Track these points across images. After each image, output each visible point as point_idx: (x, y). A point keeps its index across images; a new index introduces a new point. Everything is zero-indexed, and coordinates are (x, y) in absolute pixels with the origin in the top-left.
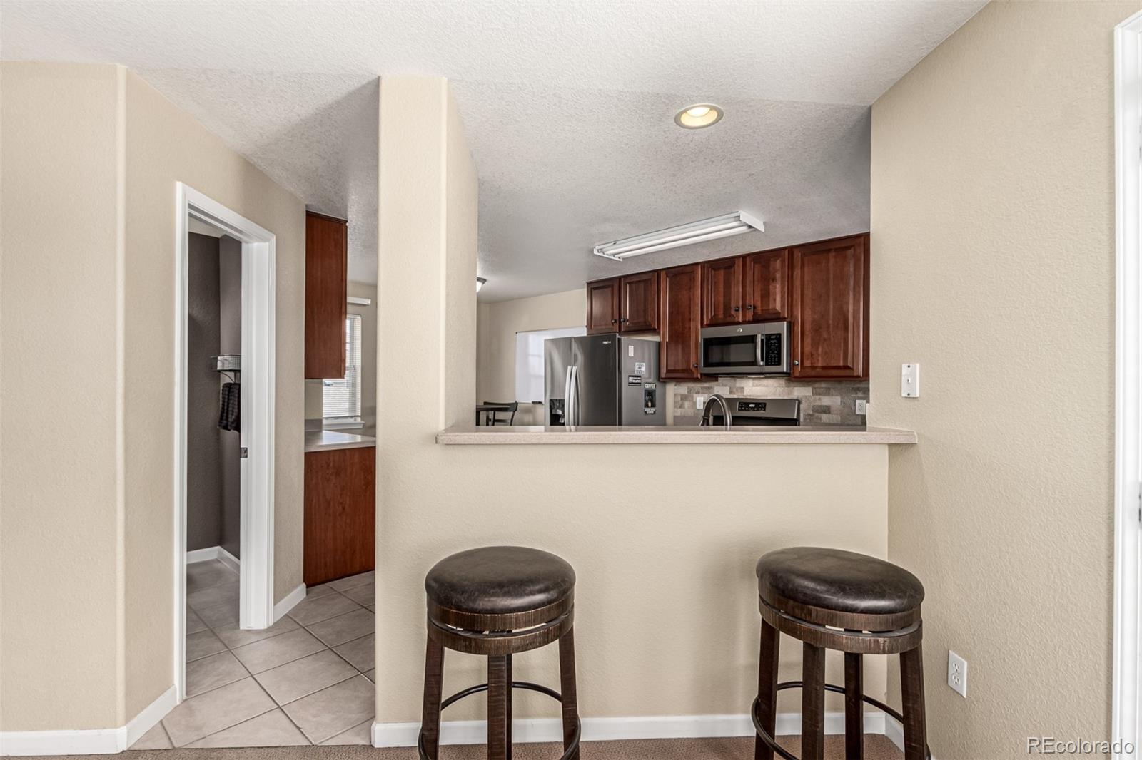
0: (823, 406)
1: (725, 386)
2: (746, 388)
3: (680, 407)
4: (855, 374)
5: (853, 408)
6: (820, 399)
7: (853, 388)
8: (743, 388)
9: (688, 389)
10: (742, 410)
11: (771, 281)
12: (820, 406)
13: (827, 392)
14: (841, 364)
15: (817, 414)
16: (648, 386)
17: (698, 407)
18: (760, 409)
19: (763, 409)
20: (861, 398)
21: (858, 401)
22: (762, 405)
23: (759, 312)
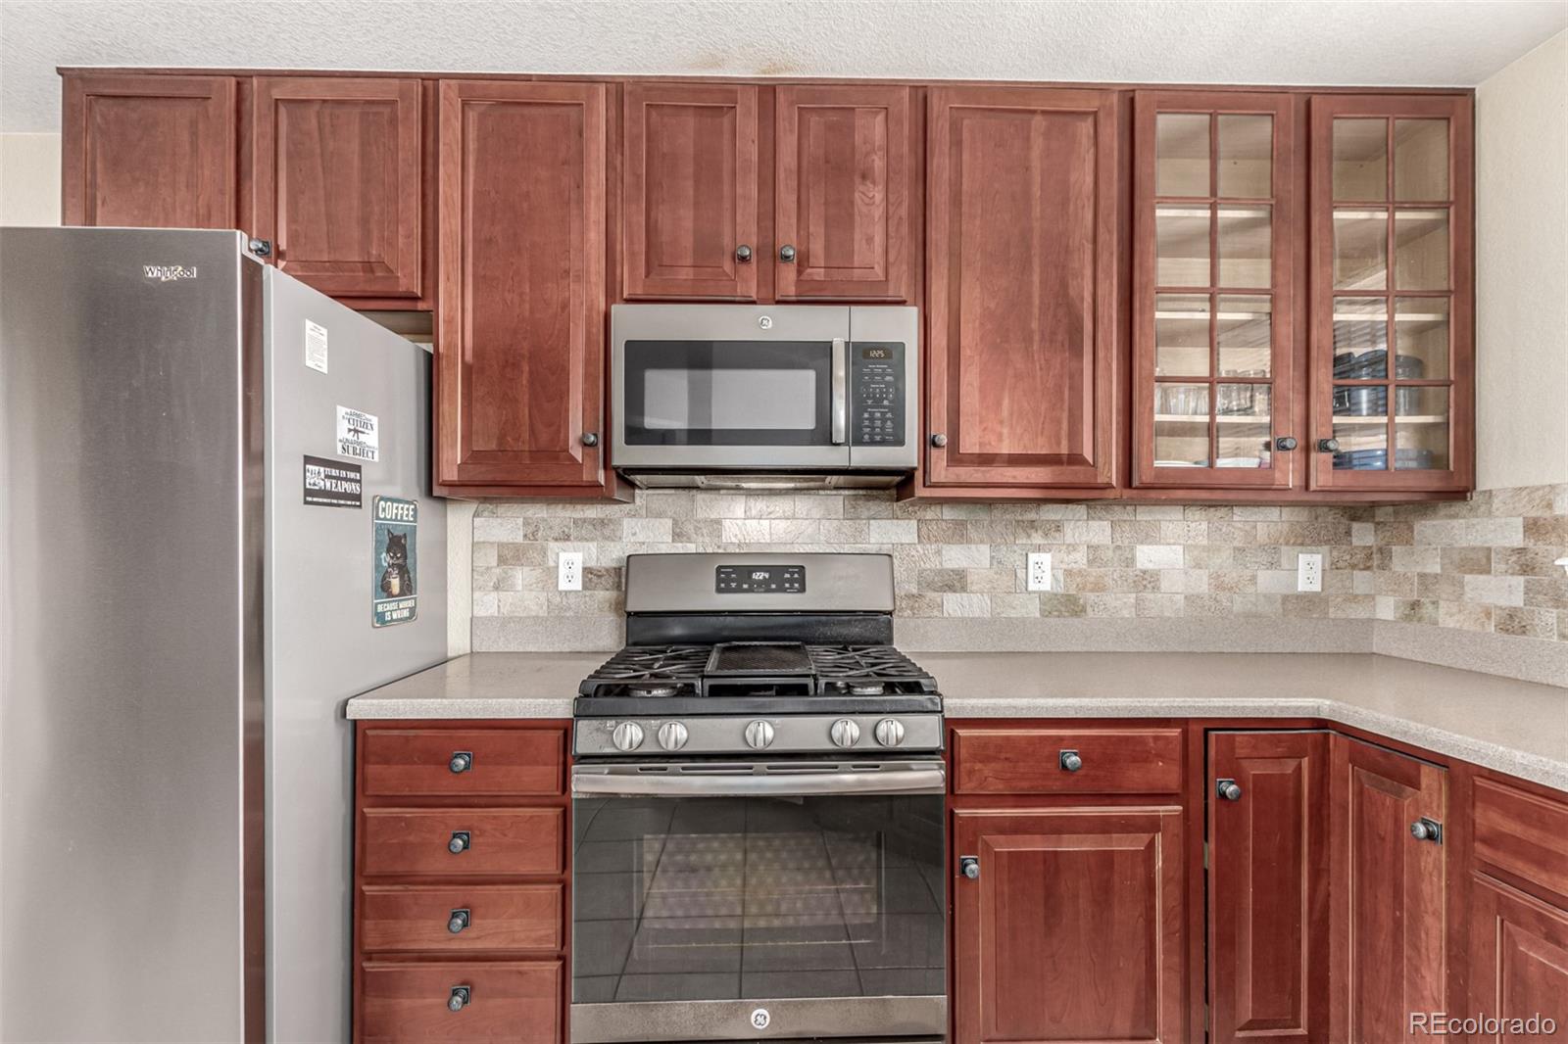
0: (947, 571)
1: (659, 515)
2: (727, 523)
3: (496, 588)
4: (1101, 480)
5: (1021, 574)
6: (939, 552)
7: (1018, 522)
8: (718, 522)
9: (526, 523)
10: (728, 590)
11: (857, 180)
12: (940, 572)
13: (959, 533)
14: (1064, 450)
15: (930, 595)
16: (390, 512)
17: (563, 586)
18: (787, 585)
19: (796, 585)
20: (1039, 549)
21: (1033, 557)
22: (792, 574)
23: (819, 274)
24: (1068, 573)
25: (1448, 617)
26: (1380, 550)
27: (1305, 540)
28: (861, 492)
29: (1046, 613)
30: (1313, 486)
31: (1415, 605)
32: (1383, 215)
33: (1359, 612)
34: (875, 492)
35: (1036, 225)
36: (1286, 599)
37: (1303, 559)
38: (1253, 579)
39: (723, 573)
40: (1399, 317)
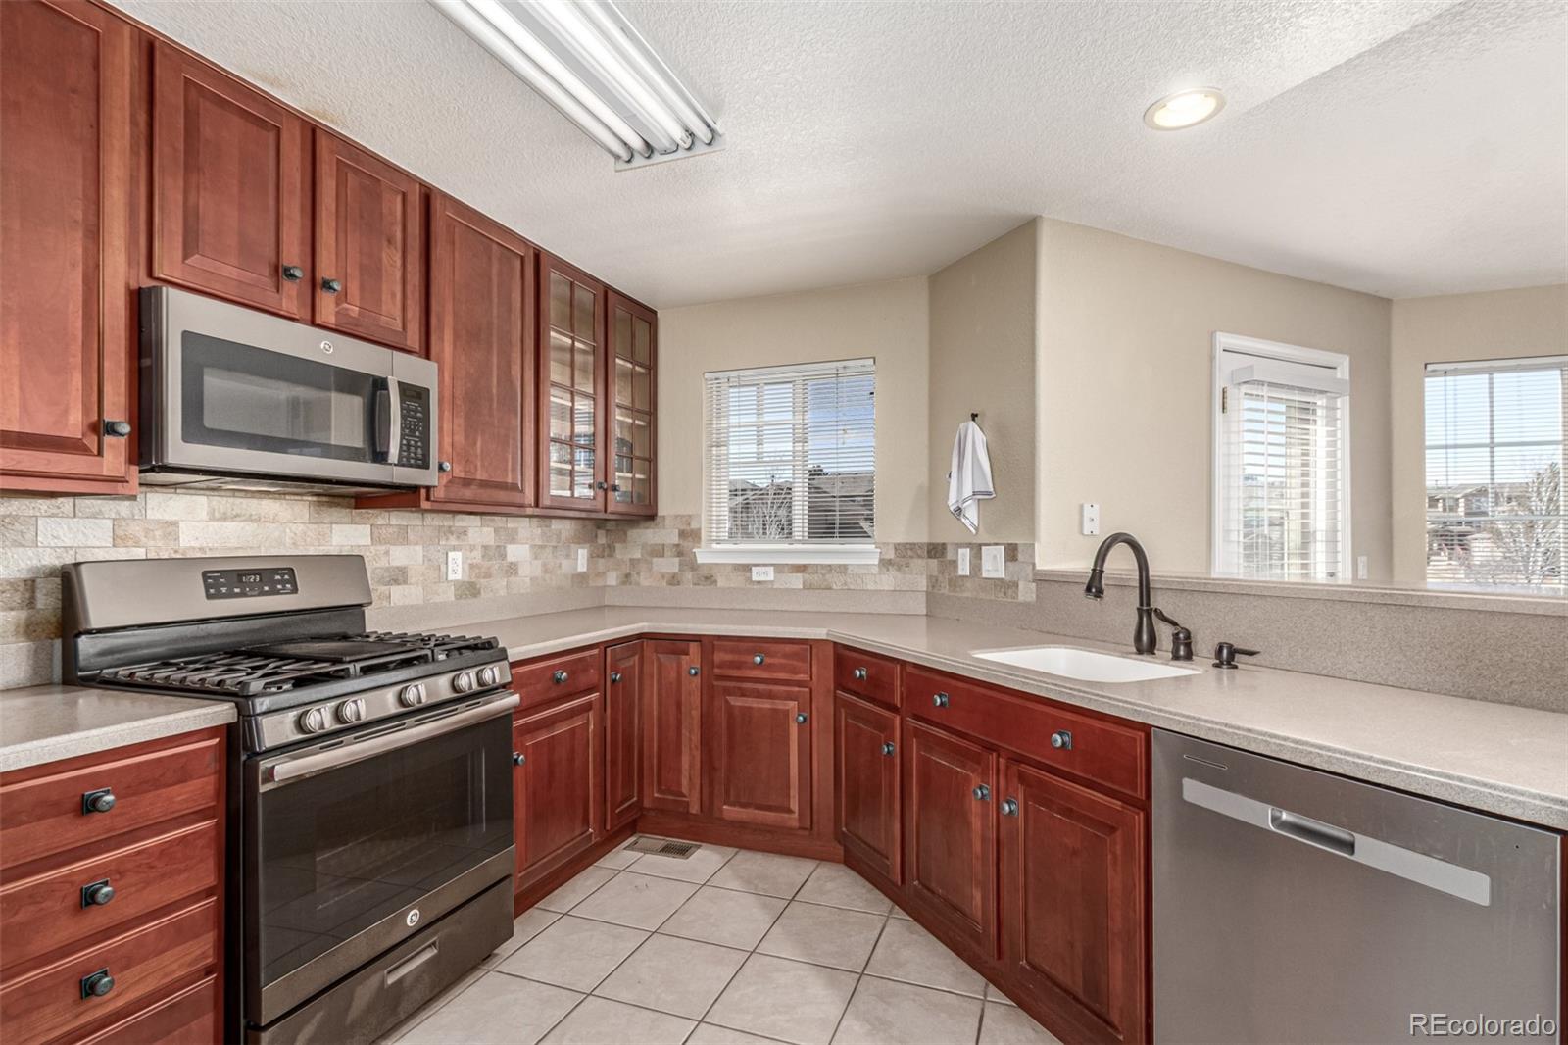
0: (393, 568)
4: (527, 501)
5: (443, 567)
6: (387, 553)
7: (440, 528)
10: (218, 596)
12: (388, 569)
13: (401, 536)
15: (381, 588)
18: (279, 587)
19: (288, 586)
20: (454, 549)
21: (451, 555)
22: (283, 575)
23: (352, 310)
24: (472, 566)
25: (645, 581)
26: (609, 546)
27: (580, 540)
28: (325, 499)
29: (458, 597)
30: (609, 510)
31: (628, 576)
32: (630, 365)
33: (600, 583)
34: (336, 500)
35: (495, 321)
36: (573, 576)
37: (580, 551)
38: (560, 565)
39: (210, 578)
40: (637, 422)
